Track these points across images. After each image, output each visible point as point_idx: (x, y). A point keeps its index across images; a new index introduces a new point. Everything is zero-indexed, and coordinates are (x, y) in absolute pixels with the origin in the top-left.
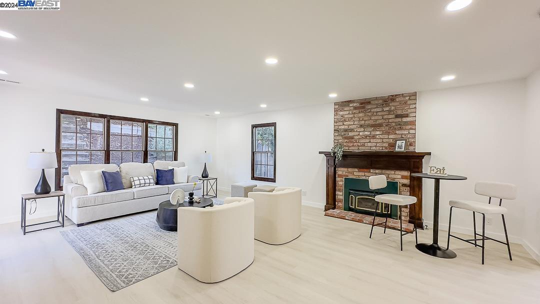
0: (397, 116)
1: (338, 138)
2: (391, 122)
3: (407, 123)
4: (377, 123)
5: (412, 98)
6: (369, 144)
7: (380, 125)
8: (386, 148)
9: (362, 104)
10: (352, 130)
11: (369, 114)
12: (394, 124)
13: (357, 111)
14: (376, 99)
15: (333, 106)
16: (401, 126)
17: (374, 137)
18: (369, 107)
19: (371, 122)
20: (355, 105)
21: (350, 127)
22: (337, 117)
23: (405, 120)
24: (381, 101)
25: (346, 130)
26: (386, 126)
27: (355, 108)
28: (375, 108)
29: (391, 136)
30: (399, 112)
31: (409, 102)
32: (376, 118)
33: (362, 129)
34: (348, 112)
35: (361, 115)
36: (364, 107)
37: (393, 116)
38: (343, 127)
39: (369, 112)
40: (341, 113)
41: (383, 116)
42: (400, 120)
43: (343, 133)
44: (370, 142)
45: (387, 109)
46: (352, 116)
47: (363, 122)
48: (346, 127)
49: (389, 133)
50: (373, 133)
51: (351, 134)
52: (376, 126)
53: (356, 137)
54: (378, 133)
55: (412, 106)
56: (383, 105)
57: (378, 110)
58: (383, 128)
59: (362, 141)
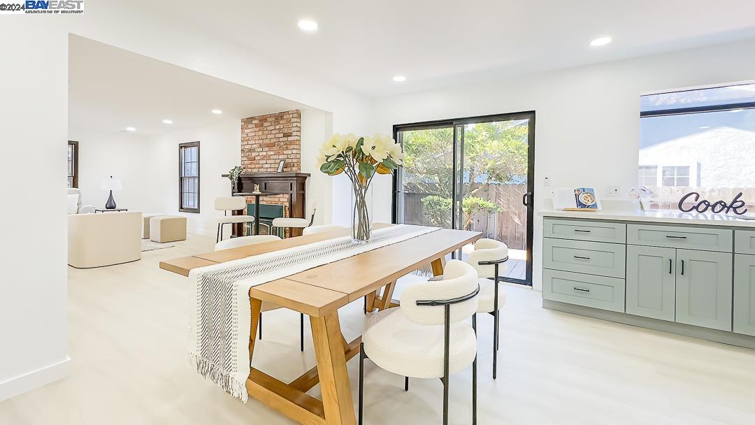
0: (286, 135)
1: (244, 159)
2: (281, 142)
3: (292, 143)
7: (273, 145)
8: (274, 169)
9: (261, 121)
10: (254, 150)
11: (266, 132)
12: (282, 144)
13: (257, 129)
14: (271, 116)
15: (240, 124)
17: (269, 157)
18: (266, 124)
19: (267, 141)
20: (256, 122)
21: (253, 146)
22: (243, 135)
23: (290, 139)
24: (274, 119)
25: (250, 151)
26: (278, 145)
28: (270, 126)
29: (281, 157)
30: (286, 131)
31: (293, 120)
32: (271, 136)
34: (250, 130)
35: (260, 133)
36: (262, 125)
37: (282, 135)
39: (267, 130)
40: (247, 131)
41: (275, 134)
42: (286, 139)
43: (247, 154)
45: (277, 127)
46: (253, 134)
48: (250, 147)
49: (279, 154)
50: (269, 153)
51: (253, 155)
52: (271, 146)
53: (257, 158)
54: (272, 153)
55: (295, 125)
56: (275, 122)
57: (272, 128)
58: (275, 148)
59: (261, 162)
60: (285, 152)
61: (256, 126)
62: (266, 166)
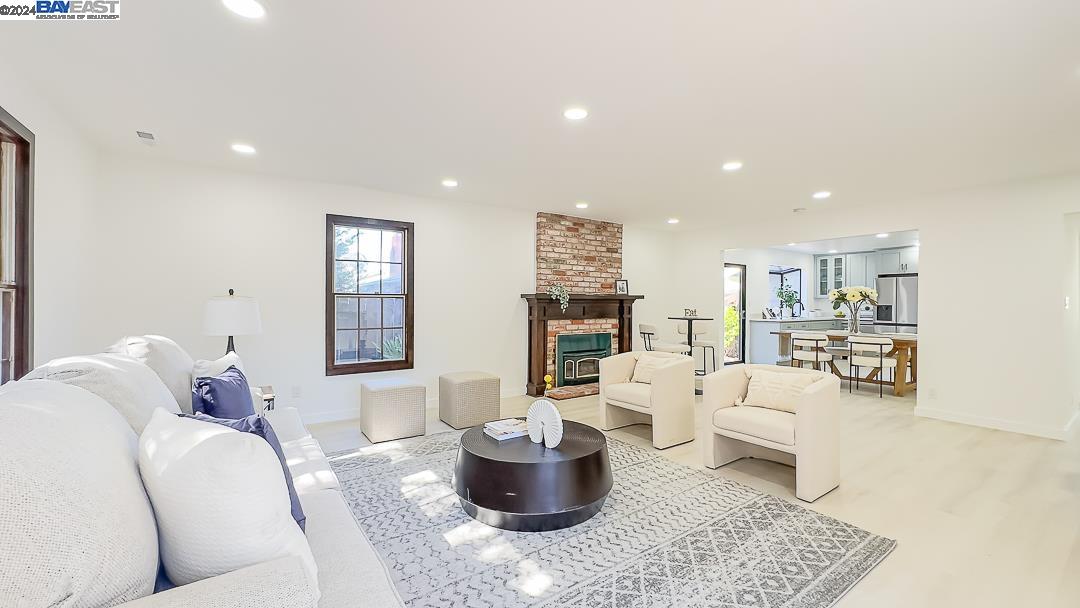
0: (609, 250)
1: (546, 271)
2: (603, 257)
3: (615, 260)
4: (591, 255)
6: (583, 284)
7: (593, 259)
8: (599, 291)
9: (575, 224)
10: (563, 262)
11: (583, 241)
12: (605, 259)
13: (569, 233)
14: (589, 222)
15: (535, 217)
16: (612, 263)
17: (588, 274)
18: (582, 230)
19: (585, 253)
20: (567, 223)
21: (562, 256)
23: (615, 255)
24: (594, 226)
25: (557, 261)
26: (600, 261)
27: (569, 229)
28: (588, 234)
29: (604, 275)
30: (610, 245)
32: (590, 248)
33: (575, 262)
34: (558, 233)
35: (574, 240)
36: (577, 230)
37: (604, 249)
39: (584, 238)
41: (595, 246)
42: (609, 254)
44: (583, 281)
45: (599, 238)
46: (563, 239)
47: (576, 252)
48: (557, 255)
50: (587, 268)
51: (563, 267)
52: (590, 259)
53: (568, 273)
56: (596, 232)
57: (592, 238)
58: (596, 263)
59: (575, 279)
60: (609, 270)
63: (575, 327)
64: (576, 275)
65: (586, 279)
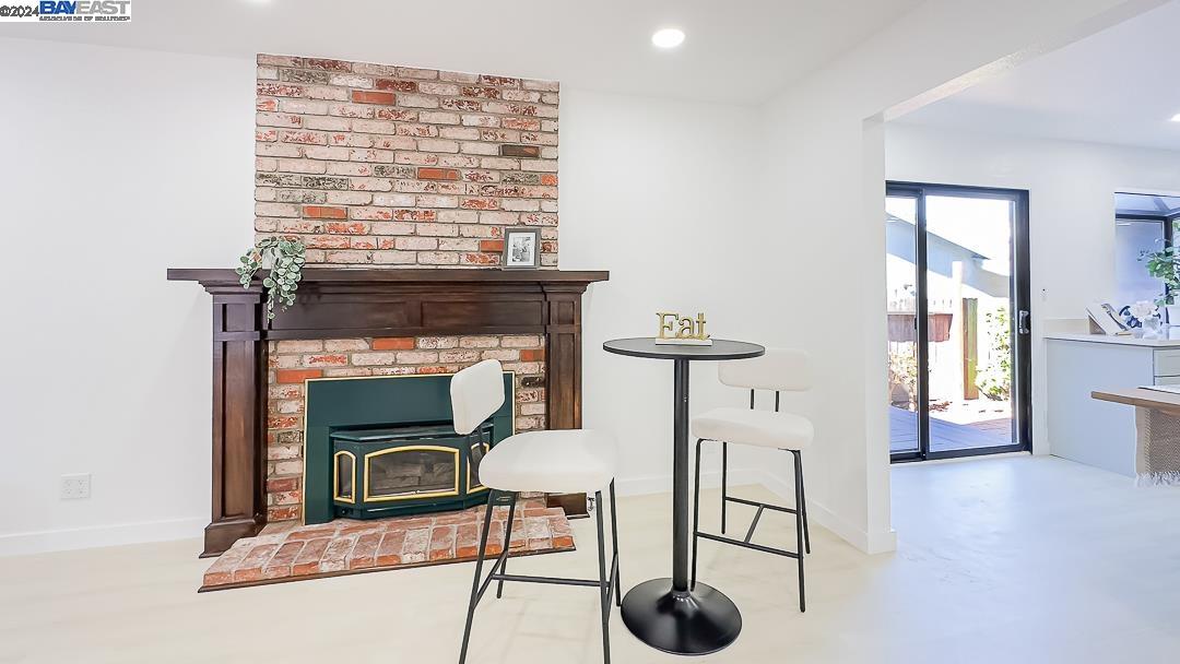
0: (507, 151)
1: (276, 210)
2: (488, 170)
3: (533, 179)
4: (442, 164)
5: (548, 98)
7: (450, 175)
8: (472, 258)
9: (382, 84)
10: (341, 184)
11: (412, 129)
13: (362, 110)
14: (436, 78)
15: (250, 74)
16: (515, 186)
17: (429, 216)
18: (411, 100)
19: (419, 160)
21: (334, 169)
22: (272, 119)
23: (528, 165)
24: (452, 91)
25: (316, 182)
26: (473, 180)
28: (432, 110)
29: (490, 218)
30: (512, 138)
31: (540, 111)
32: (438, 146)
33: (384, 184)
34: (322, 108)
35: (380, 126)
36: (391, 100)
37: (493, 149)
38: (301, 166)
39: (416, 121)
40: (293, 106)
41: (459, 141)
42: (509, 162)
43: (299, 194)
44: (414, 234)
45: (472, 119)
46: (342, 125)
47: (387, 157)
48: (316, 168)
49: (480, 207)
50: (427, 201)
51: (336, 199)
52: (435, 176)
53: (355, 213)
54: (444, 202)
55: (547, 126)
56: (460, 103)
57: (444, 119)
58: (460, 188)
59: (380, 228)
60: (507, 204)
61: (357, 96)
62: (413, 243)
63: (384, 357)
64: (387, 219)
65: (422, 229)
